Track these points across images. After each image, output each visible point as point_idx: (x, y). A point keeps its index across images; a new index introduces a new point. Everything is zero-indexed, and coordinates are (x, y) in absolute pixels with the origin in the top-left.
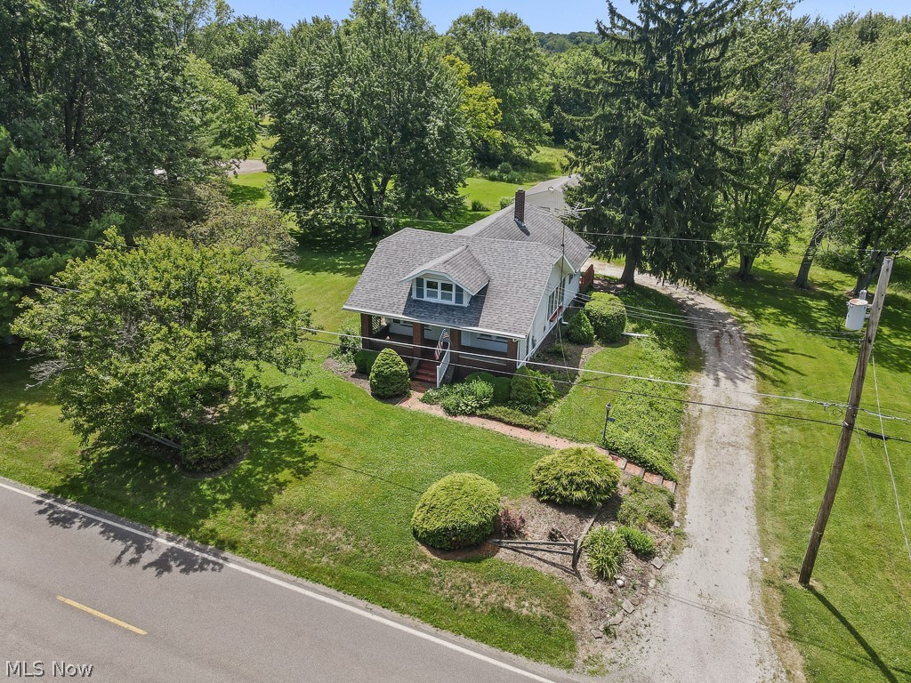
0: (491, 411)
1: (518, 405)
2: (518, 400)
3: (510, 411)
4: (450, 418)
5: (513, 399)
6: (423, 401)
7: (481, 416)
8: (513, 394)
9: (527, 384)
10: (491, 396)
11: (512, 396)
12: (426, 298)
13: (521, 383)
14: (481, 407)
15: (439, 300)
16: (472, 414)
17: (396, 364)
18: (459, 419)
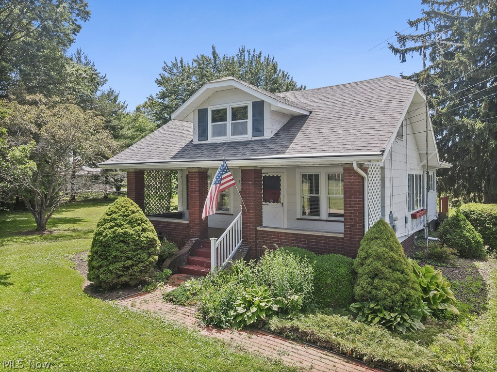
0: (305, 323)
1: (375, 312)
2: (375, 299)
3: (356, 325)
4: (205, 332)
5: (363, 299)
6: (170, 298)
7: (280, 333)
8: (362, 286)
9: (394, 261)
10: (308, 287)
11: (358, 290)
12: (211, 139)
13: (379, 258)
14: (283, 312)
15: (229, 138)
16: (258, 327)
17: (131, 222)
18: (225, 336)
